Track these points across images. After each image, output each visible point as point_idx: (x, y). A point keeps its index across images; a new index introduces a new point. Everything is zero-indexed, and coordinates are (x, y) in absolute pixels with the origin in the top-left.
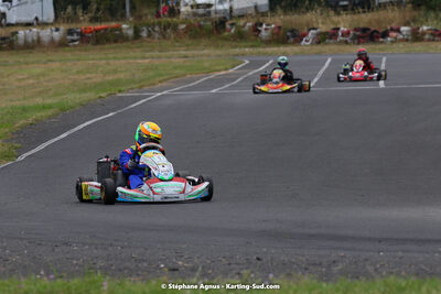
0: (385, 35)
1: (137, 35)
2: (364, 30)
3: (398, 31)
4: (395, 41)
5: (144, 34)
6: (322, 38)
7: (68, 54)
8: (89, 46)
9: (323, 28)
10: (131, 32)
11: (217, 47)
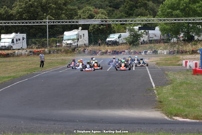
0: (121, 53)
1: (50, 53)
2: (115, 51)
3: (124, 51)
4: (124, 54)
5: (52, 52)
6: (103, 53)
7: (29, 58)
8: (36, 56)
9: (103, 51)
10: (48, 52)
11: (73, 56)
